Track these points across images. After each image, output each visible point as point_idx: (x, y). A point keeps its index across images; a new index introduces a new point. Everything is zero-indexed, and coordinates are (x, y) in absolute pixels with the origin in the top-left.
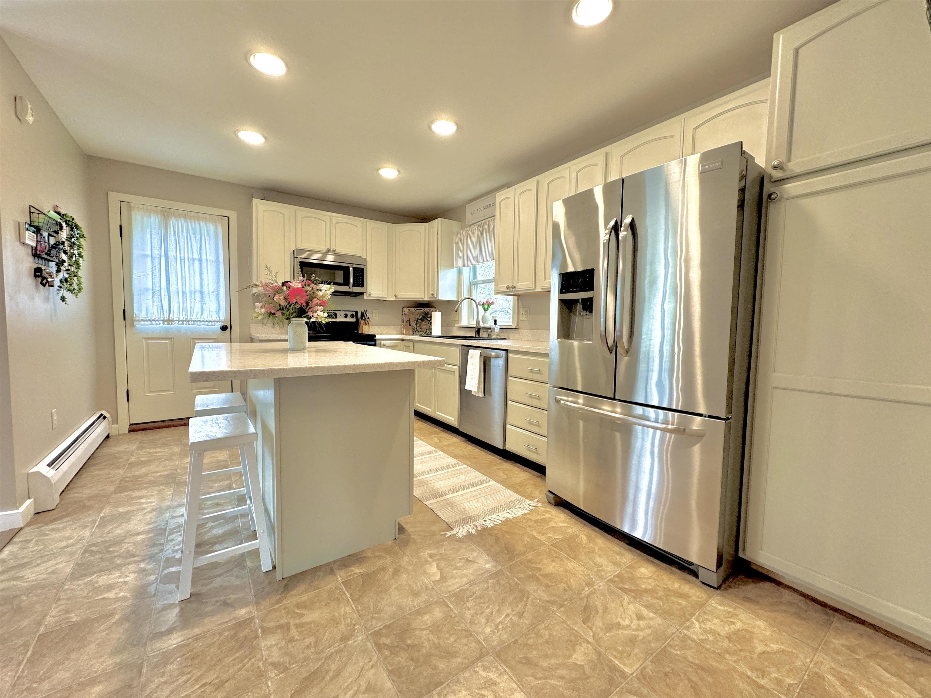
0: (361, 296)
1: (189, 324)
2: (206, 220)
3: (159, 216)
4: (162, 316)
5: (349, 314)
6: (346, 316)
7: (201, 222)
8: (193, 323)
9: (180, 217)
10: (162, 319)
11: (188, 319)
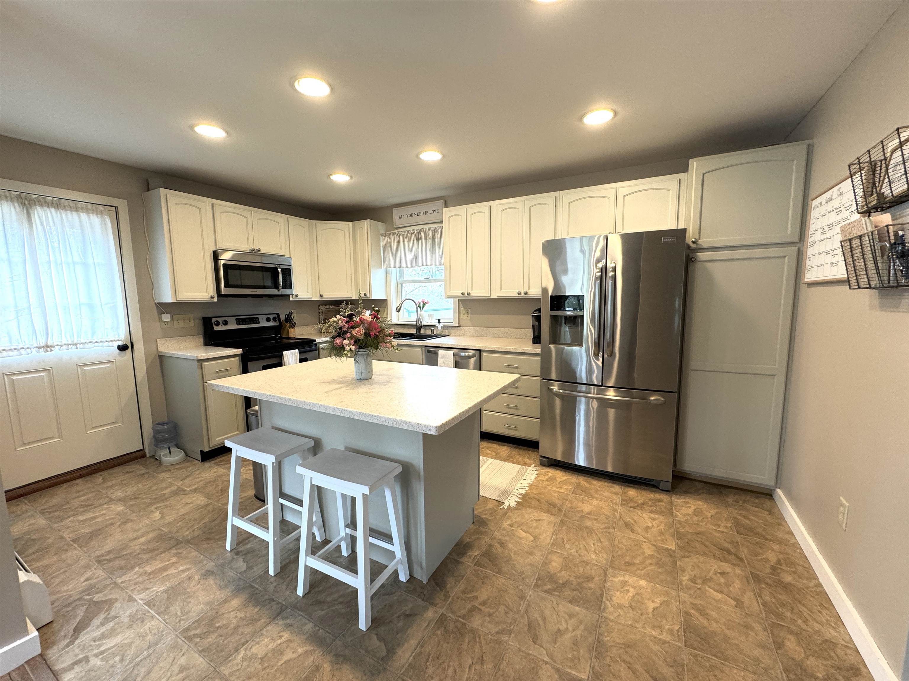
0: (287, 297)
1: (77, 348)
2: (87, 211)
3: (16, 205)
4: (35, 341)
5: (271, 317)
6: (268, 320)
7: (81, 214)
8: (81, 346)
9: (48, 207)
10: (35, 345)
11: (75, 342)
